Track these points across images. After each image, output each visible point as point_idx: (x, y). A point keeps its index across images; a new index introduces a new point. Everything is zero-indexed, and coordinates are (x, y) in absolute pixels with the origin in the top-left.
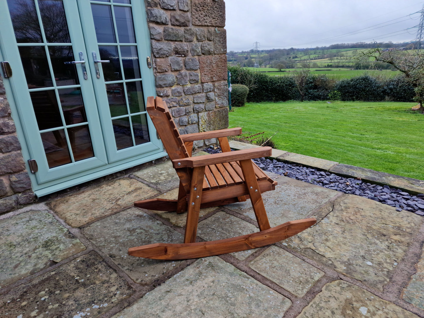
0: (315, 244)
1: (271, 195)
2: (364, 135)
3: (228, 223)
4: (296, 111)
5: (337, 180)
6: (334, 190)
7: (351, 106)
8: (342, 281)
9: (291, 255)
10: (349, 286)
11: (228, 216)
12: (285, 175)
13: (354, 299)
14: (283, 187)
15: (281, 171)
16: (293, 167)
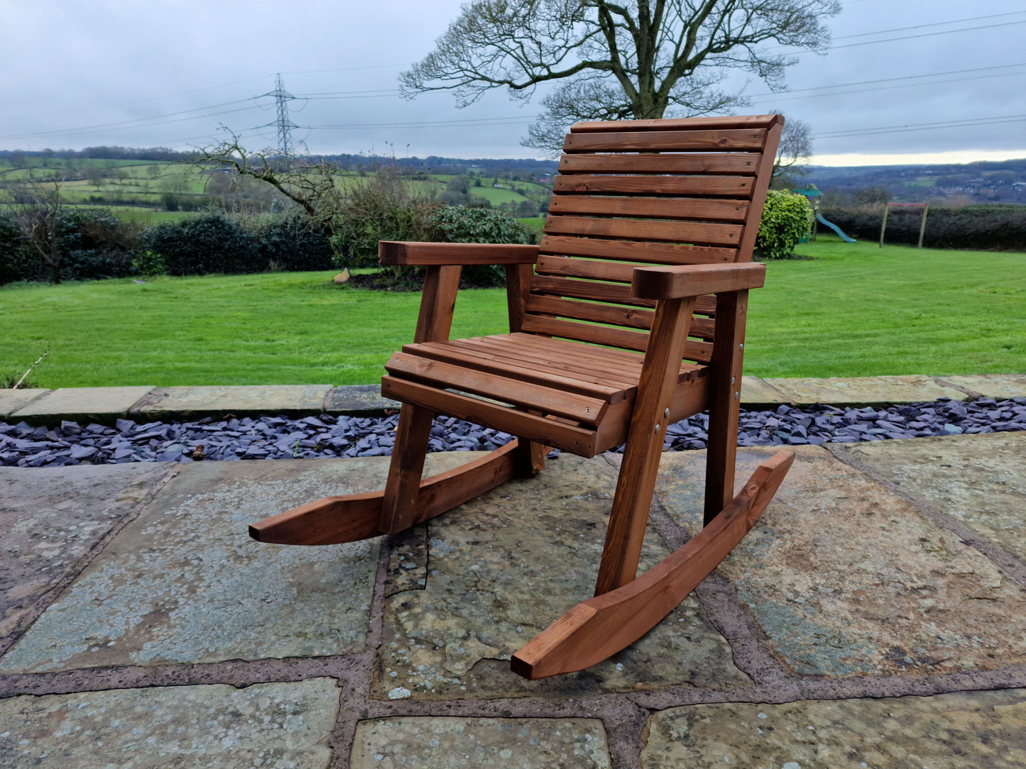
0: (485, 634)
1: (198, 537)
2: (273, 341)
3: (77, 745)
4: (56, 308)
5: (363, 429)
6: (378, 455)
7: (203, 285)
8: (661, 715)
9: (458, 725)
10: (691, 720)
11: (55, 708)
12: (198, 458)
13: (745, 758)
14: (219, 496)
15: (172, 448)
16: (205, 427)
